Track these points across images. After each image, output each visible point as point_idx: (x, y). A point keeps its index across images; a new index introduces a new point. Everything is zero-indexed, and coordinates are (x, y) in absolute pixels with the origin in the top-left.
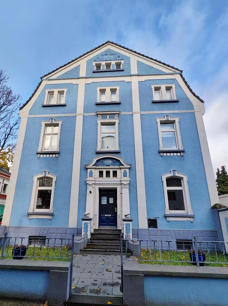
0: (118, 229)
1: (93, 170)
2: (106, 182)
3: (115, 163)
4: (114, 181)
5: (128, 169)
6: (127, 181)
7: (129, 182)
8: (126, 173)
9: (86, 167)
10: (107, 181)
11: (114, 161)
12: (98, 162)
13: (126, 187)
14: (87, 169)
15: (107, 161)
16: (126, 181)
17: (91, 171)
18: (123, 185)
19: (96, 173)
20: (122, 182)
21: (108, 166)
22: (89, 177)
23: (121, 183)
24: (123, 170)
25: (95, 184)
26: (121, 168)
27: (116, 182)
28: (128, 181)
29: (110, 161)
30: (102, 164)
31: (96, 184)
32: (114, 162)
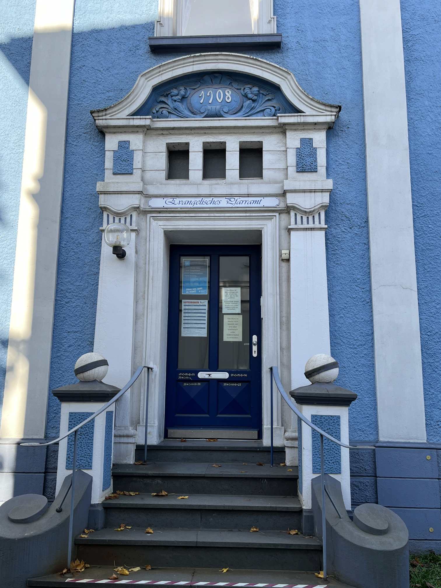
0: (266, 442)
1: (135, 140)
2: (205, 199)
3: (254, 101)
4: (248, 196)
5: (320, 130)
6: (315, 191)
7: (325, 199)
8: (313, 154)
9: (99, 122)
10: (210, 196)
11: (247, 90)
12: (163, 99)
13: (311, 225)
14: (102, 132)
15: (210, 92)
16: (311, 191)
17: (124, 145)
18: (292, 214)
19: (152, 155)
20: (291, 199)
21: (217, 115)
22: (114, 174)
23: (282, 206)
24: (293, 139)
25: (145, 212)
26: (282, 130)
27: (258, 202)
28: (322, 191)
29: (229, 93)
30: (182, 107)
31: (151, 212)
32: (246, 96)
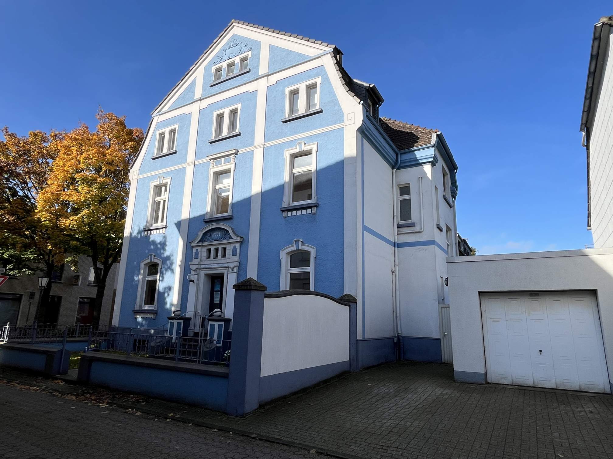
1: (199, 249)
2: (213, 265)
3: (225, 235)
4: (221, 263)
5: (238, 243)
7: (238, 264)
8: (236, 251)
9: (192, 245)
11: (223, 233)
12: (205, 236)
14: (192, 248)
15: (215, 233)
16: (235, 262)
17: (197, 250)
18: (229, 268)
19: (203, 252)
21: (217, 240)
22: (194, 259)
23: (228, 266)
24: (232, 246)
25: (200, 269)
26: (230, 243)
27: (223, 265)
28: (237, 261)
29: (219, 233)
30: (210, 238)
31: (202, 269)
